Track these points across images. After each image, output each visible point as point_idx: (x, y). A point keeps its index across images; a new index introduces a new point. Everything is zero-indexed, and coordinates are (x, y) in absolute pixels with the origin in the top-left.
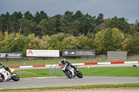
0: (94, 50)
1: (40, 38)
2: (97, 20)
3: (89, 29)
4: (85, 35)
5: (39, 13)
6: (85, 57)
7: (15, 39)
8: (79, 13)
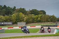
0: (12, 22)
2: (13, 9)
3: (10, 13)
6: (8, 25)
8: (5, 6)
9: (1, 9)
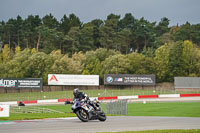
0: (153, 75)
1: (70, 56)
2: (158, 28)
3: (146, 43)
4: (139, 52)
5: (68, 16)
6: (139, 86)
7: (31, 58)
8: (129, 17)
9: (116, 29)
